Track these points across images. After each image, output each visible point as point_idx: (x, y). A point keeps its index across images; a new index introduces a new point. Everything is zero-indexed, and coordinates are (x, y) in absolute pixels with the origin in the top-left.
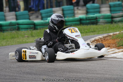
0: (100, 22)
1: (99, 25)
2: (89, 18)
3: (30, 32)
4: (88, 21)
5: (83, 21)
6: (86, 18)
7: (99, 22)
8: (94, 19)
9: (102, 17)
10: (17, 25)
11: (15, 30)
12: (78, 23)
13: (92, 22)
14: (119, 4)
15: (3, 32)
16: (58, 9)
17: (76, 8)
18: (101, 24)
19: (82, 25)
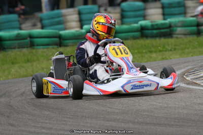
0: (177, 32)
1: (177, 38)
2: (157, 25)
3: (54, 50)
4: (155, 31)
5: (147, 32)
6: (152, 26)
7: (174, 33)
8: (167, 28)
9: (179, 24)
10: (29, 39)
11: (27, 47)
12: (138, 34)
13: (163, 32)
14: (179, 3)
15: (6, 52)
17: (102, 9)
18: (179, 36)
19: (145, 39)
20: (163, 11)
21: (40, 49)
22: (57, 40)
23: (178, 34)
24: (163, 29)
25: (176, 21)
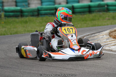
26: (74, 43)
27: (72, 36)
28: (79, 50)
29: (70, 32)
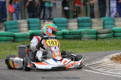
1: (84, 40)
2: (72, 32)
3: (10, 44)
4: (71, 36)
5: (66, 36)
6: (70, 32)
7: (83, 37)
8: (78, 34)
9: (86, 33)
12: (61, 37)
13: (76, 37)
14: (88, 20)
16: (23, 21)
17: (42, 21)
18: (85, 39)
19: (65, 40)
20: (78, 24)
21: (2, 43)
22: (12, 38)
23: (85, 38)
24: (76, 35)
25: (83, 31)
26: (56, 55)
27: (55, 48)
28: (61, 60)
29: (54, 44)
